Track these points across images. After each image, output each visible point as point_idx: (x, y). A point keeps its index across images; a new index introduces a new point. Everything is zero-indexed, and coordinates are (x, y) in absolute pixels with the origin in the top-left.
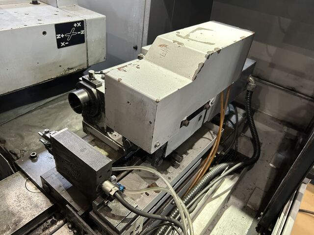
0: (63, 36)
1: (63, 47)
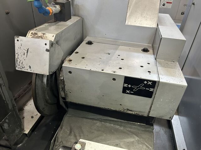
0: (130, 86)
1: (128, 93)
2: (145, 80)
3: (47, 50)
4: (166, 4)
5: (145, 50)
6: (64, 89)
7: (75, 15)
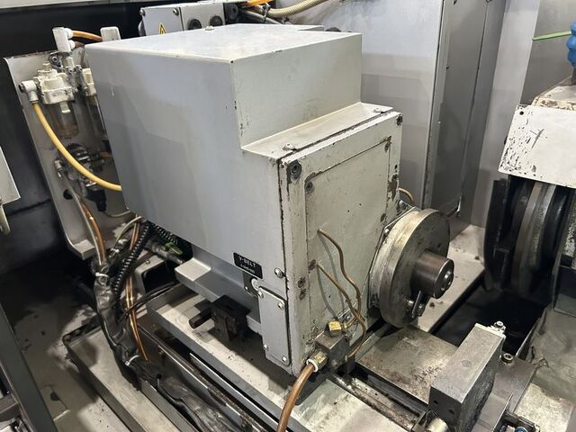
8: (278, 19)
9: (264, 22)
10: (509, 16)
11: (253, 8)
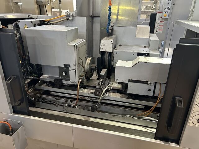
2: (145, 53)
3: (112, 43)
4: (158, 31)
5: (145, 47)
6: (113, 61)
7: (115, 35)
8: (52, 24)
9: (49, 24)
10: (94, 24)
11: (46, 21)
